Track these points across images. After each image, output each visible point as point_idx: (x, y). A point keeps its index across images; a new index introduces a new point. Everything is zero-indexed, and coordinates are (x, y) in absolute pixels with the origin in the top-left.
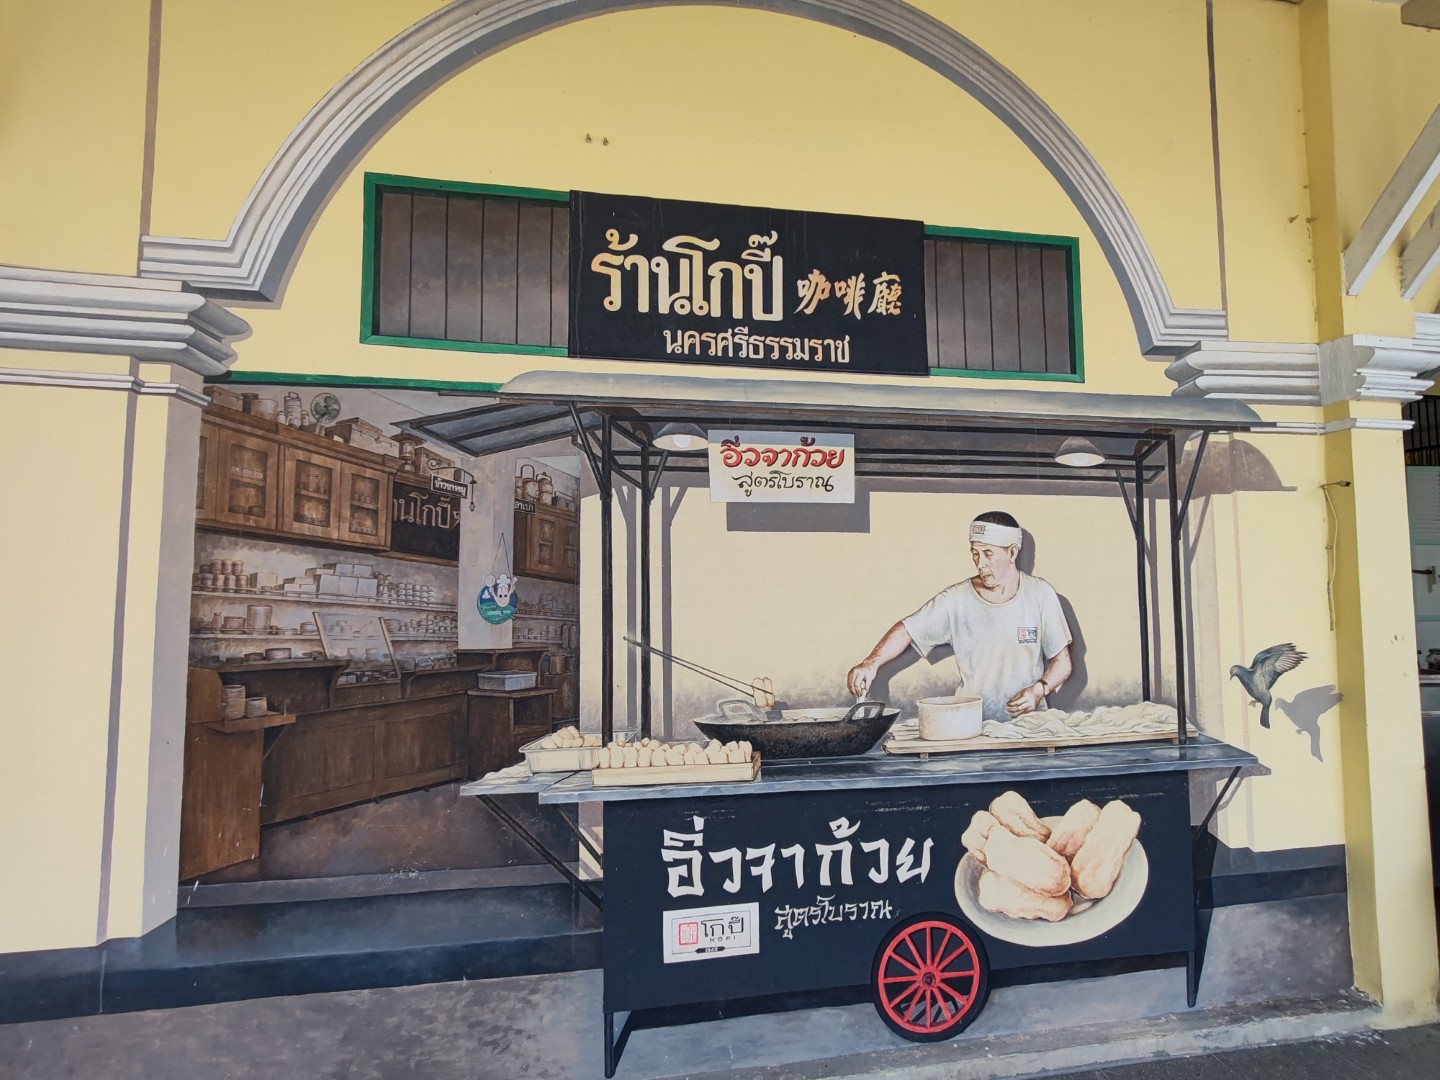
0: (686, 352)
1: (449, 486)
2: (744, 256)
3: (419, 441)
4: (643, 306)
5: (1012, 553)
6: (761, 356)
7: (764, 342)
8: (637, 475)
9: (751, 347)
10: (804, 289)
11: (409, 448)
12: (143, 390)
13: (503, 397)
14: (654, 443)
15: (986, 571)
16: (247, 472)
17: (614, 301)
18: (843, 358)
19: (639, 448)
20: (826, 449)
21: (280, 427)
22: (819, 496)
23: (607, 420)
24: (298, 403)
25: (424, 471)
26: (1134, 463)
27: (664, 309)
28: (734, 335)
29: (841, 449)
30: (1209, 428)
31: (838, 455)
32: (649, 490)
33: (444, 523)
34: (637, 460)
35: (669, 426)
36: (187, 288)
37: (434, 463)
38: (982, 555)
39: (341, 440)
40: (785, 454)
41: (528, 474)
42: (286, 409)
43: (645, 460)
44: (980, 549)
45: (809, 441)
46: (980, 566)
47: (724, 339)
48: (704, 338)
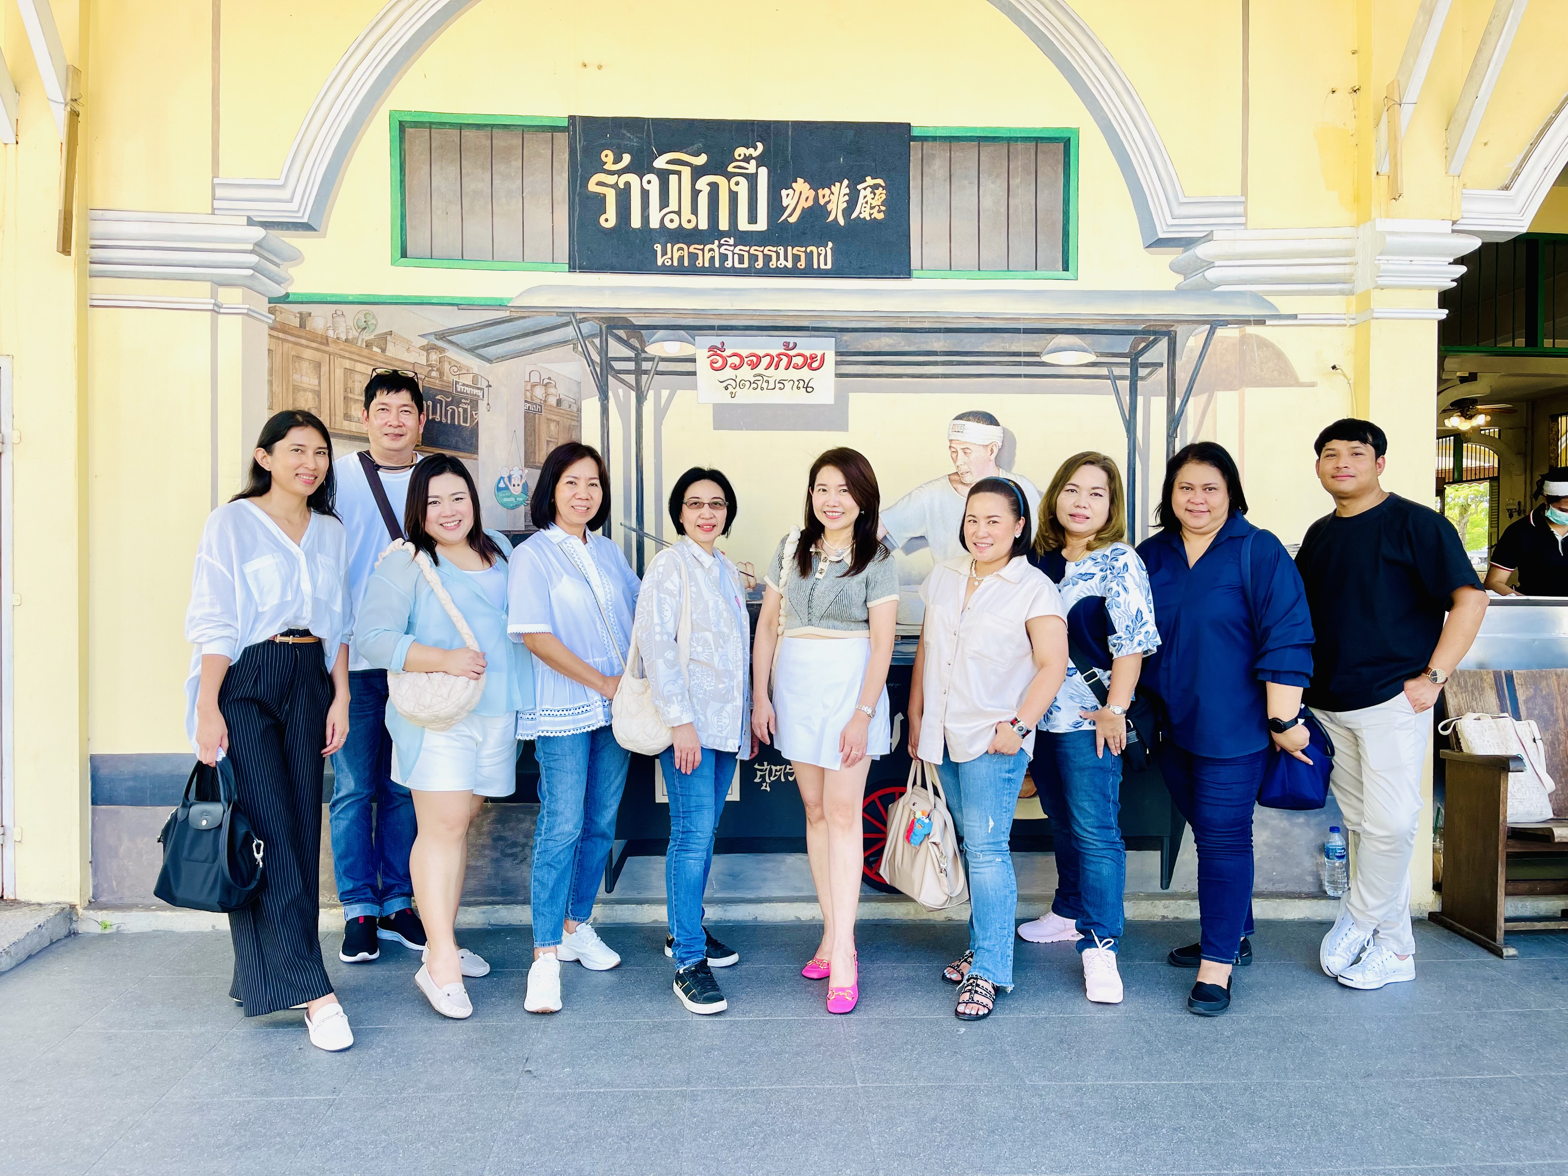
0: (675, 264)
1: (468, 390)
2: (730, 169)
3: (442, 350)
4: (636, 222)
5: (992, 451)
6: (746, 265)
7: (748, 252)
8: (631, 379)
9: (736, 256)
10: (788, 198)
11: (434, 357)
12: (222, 311)
13: (513, 310)
14: (646, 349)
15: (964, 468)
16: (305, 379)
17: (609, 219)
18: (826, 264)
19: (632, 354)
20: (807, 353)
21: (330, 340)
22: (800, 397)
23: (604, 329)
24: (343, 319)
25: (448, 377)
26: (1128, 360)
27: (654, 224)
28: (720, 246)
29: (822, 352)
30: (1215, 323)
31: (819, 358)
32: (642, 392)
33: (465, 421)
34: (631, 366)
35: (660, 333)
36: (251, 222)
37: (456, 369)
38: (960, 453)
39: (379, 351)
40: (768, 358)
41: (535, 379)
42: (333, 325)
43: (638, 365)
44: (959, 447)
45: (791, 346)
46: (958, 463)
47: (710, 250)
48: (692, 250)
